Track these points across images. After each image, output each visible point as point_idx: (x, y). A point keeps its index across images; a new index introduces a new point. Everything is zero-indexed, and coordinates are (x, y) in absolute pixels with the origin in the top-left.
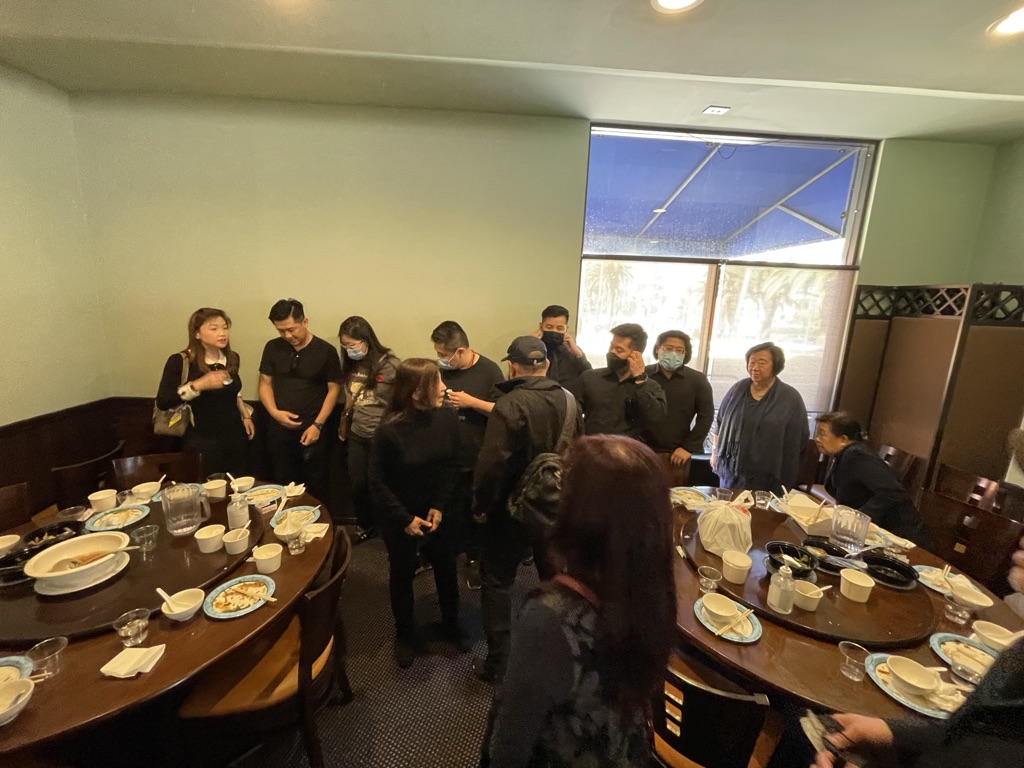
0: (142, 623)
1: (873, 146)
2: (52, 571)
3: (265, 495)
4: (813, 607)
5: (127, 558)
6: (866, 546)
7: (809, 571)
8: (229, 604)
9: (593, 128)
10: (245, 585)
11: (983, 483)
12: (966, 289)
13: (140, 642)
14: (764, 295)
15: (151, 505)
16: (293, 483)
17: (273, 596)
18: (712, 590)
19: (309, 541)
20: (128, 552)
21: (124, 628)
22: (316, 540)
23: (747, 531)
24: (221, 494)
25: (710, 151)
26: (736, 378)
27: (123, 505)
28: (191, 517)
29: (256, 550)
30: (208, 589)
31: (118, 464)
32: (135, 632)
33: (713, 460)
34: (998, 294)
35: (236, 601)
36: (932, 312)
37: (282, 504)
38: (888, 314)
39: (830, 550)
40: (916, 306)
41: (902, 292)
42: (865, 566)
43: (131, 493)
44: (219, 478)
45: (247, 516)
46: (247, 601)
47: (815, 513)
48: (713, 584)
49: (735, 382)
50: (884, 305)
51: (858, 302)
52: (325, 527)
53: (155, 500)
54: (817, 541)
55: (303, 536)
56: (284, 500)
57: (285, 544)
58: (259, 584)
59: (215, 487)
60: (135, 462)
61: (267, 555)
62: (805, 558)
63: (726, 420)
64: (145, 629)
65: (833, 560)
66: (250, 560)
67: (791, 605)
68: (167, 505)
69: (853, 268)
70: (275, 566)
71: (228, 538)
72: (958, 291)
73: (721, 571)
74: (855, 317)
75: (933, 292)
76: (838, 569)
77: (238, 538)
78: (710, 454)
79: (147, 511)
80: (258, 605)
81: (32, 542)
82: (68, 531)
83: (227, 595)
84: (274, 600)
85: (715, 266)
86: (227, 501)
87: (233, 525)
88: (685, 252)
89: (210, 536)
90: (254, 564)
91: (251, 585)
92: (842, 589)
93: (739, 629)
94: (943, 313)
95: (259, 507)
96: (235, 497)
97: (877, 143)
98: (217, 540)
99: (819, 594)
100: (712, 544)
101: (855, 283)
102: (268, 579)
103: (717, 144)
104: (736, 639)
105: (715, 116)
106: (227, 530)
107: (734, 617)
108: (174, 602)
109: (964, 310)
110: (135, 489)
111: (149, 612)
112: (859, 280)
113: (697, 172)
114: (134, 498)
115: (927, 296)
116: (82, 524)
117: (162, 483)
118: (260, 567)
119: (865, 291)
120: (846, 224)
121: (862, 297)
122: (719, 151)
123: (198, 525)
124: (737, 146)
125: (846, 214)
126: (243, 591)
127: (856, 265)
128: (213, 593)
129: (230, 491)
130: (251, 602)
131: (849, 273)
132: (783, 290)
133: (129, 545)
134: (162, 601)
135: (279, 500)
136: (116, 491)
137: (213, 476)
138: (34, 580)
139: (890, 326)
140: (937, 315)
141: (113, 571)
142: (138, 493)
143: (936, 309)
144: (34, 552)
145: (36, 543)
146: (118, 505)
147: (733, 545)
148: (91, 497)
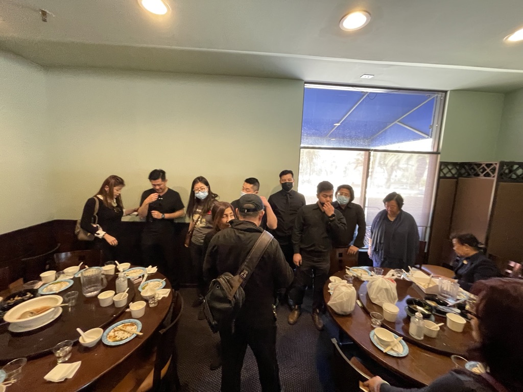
0: (68, 349)
1: (444, 94)
2: (19, 319)
3: (136, 273)
4: (434, 335)
5: (61, 310)
6: (458, 300)
7: (430, 315)
8: (116, 336)
9: (305, 85)
10: (125, 325)
11: (512, 264)
12: (496, 164)
13: (67, 359)
14: (386, 165)
15: (74, 279)
16: (151, 266)
17: (141, 332)
18: (378, 325)
19: (160, 299)
20: (61, 307)
21: (58, 351)
22: (164, 298)
23: (394, 292)
24: (112, 273)
25: (364, 96)
26: (379, 209)
27: (58, 280)
28: (96, 286)
29: (131, 304)
30: (105, 328)
31: (57, 256)
32: (65, 354)
33: (369, 252)
34: (512, 166)
35: (120, 335)
36: (478, 175)
37: (145, 278)
38: (456, 176)
39: (438, 302)
40: (470, 172)
41: (462, 165)
42: (459, 311)
43: (63, 273)
44: (111, 263)
45: (126, 285)
46: (126, 335)
47: (428, 282)
48: (379, 322)
49: (380, 211)
50: (454, 171)
51: (440, 170)
52: (169, 290)
53: (76, 276)
54: (432, 297)
55: (157, 296)
56: (146, 276)
57: (147, 301)
58: (132, 324)
59: (109, 268)
60: (66, 255)
61: (137, 307)
62: (427, 307)
63: (376, 231)
64: (70, 352)
65: (441, 307)
66: (128, 310)
67: (423, 335)
68: (83, 280)
69: (437, 153)
70: (141, 314)
71: (116, 298)
72: (491, 164)
73: (382, 314)
74: (439, 178)
75: (479, 165)
76: (445, 313)
77: (121, 298)
78: (368, 249)
79: (72, 282)
80: (132, 337)
81: (9, 301)
82: (29, 295)
83: (115, 331)
84: (141, 334)
85: (367, 152)
86: (116, 277)
87: (119, 290)
88: (352, 145)
89: (106, 297)
90: (130, 313)
91: (128, 325)
92: (448, 324)
93: (395, 349)
94: (485, 176)
95: (132, 280)
96: (120, 275)
97: (446, 92)
98: (111, 299)
99: (437, 328)
100: (376, 299)
101: (439, 161)
102: (138, 321)
103: (367, 92)
104: (395, 354)
105: (366, 79)
106: (116, 294)
107: (393, 342)
108: (86, 336)
109: (496, 174)
110: (66, 270)
111: (72, 342)
112: (440, 159)
113: (356, 106)
114: (65, 275)
115: (475, 167)
116: (37, 290)
117: (80, 267)
118: (133, 315)
119: (444, 164)
120: (432, 131)
121: (442, 167)
122: (368, 96)
123: (100, 290)
124: (377, 93)
125: (432, 126)
126: (124, 329)
127: (439, 151)
128: (107, 331)
129: (117, 271)
130: (128, 335)
131: (435, 155)
132: (396, 163)
133: (62, 303)
134: (80, 335)
135: (143, 276)
136: (55, 272)
137: (107, 262)
138: (9, 324)
139: (457, 183)
140: (482, 177)
141: (53, 318)
142: (67, 273)
143: (480, 173)
144: (10, 307)
145: (11, 301)
146: (56, 279)
147: (387, 300)
148: (42, 275)
